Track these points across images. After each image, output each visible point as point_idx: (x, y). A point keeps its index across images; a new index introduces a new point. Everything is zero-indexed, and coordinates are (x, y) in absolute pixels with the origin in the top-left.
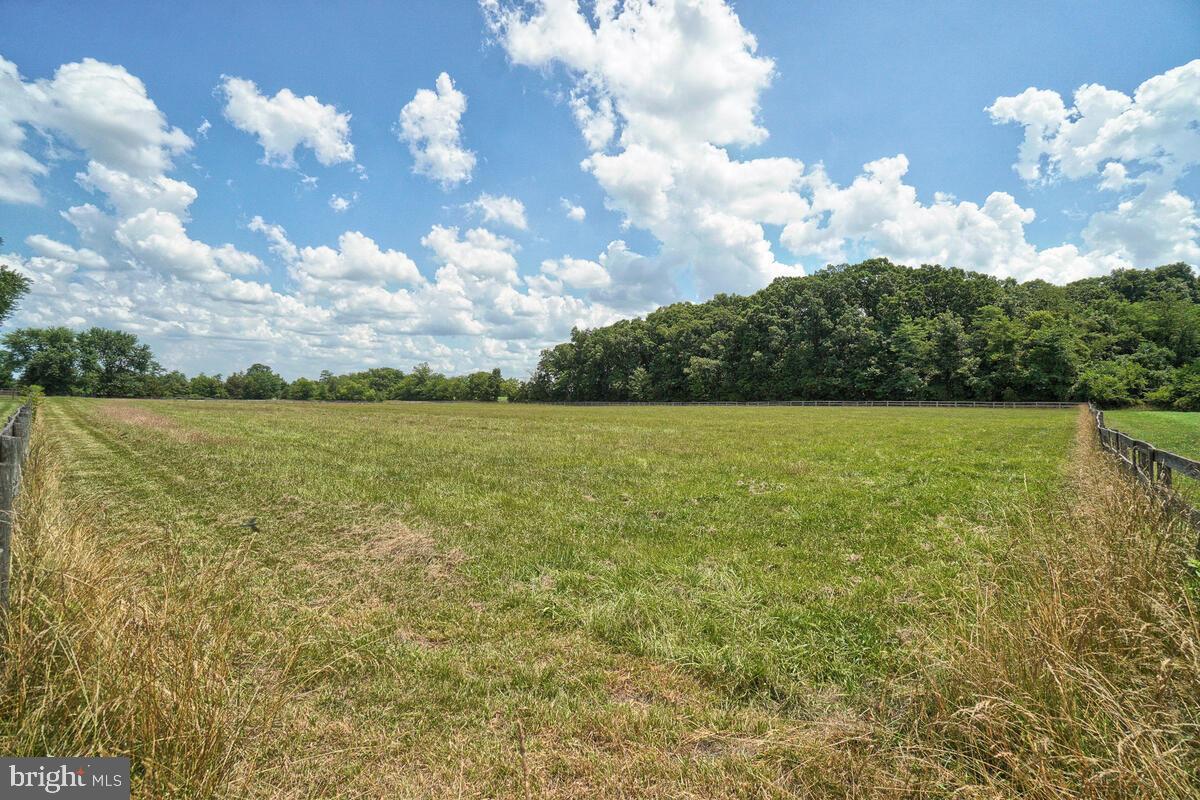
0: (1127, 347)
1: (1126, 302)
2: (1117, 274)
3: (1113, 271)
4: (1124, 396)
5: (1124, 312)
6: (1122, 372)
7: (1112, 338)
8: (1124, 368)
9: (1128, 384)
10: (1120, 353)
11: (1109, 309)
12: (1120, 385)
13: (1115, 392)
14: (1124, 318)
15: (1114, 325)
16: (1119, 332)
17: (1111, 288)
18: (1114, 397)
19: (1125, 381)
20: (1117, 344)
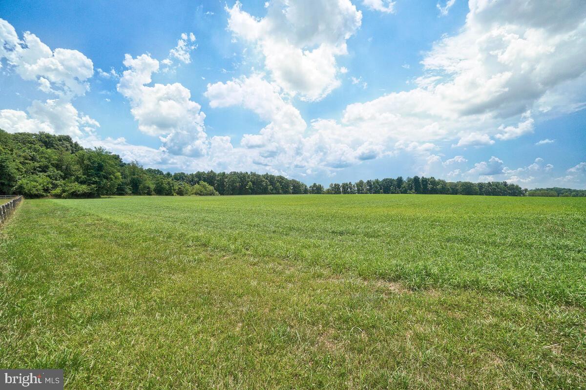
0: (44, 169)
1: (44, 148)
2: (42, 134)
3: (40, 132)
4: (41, 192)
5: (42, 153)
6: (40, 180)
7: (36, 164)
8: (42, 179)
9: (43, 187)
10: (41, 172)
11: (35, 150)
12: (40, 187)
13: (37, 190)
14: (43, 155)
15: (38, 157)
16: (40, 162)
17: (38, 140)
18: (37, 192)
19: (42, 185)
20: (39, 167)
